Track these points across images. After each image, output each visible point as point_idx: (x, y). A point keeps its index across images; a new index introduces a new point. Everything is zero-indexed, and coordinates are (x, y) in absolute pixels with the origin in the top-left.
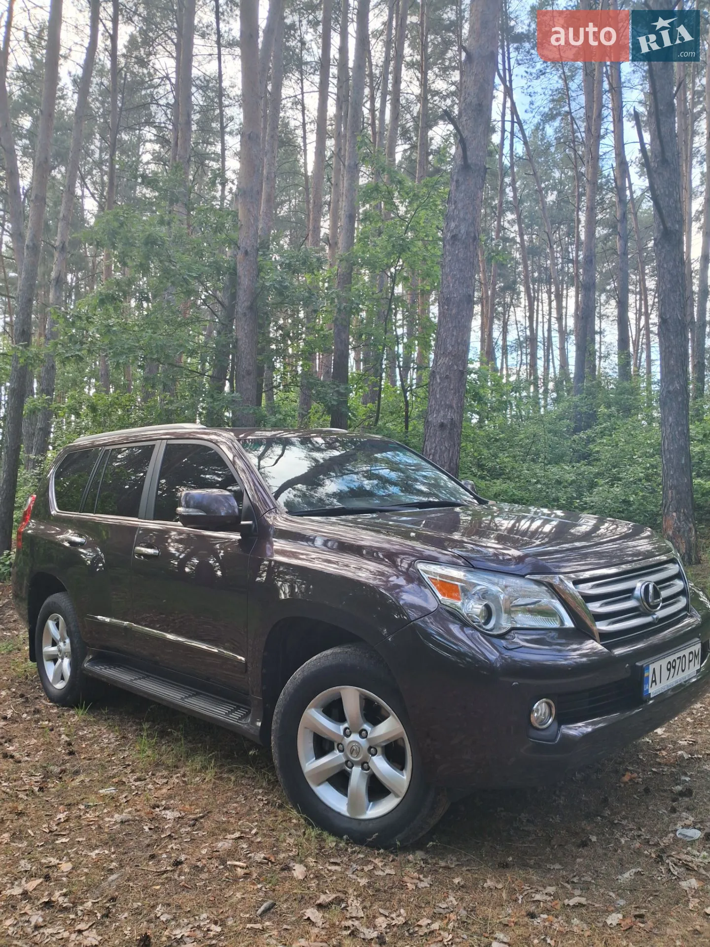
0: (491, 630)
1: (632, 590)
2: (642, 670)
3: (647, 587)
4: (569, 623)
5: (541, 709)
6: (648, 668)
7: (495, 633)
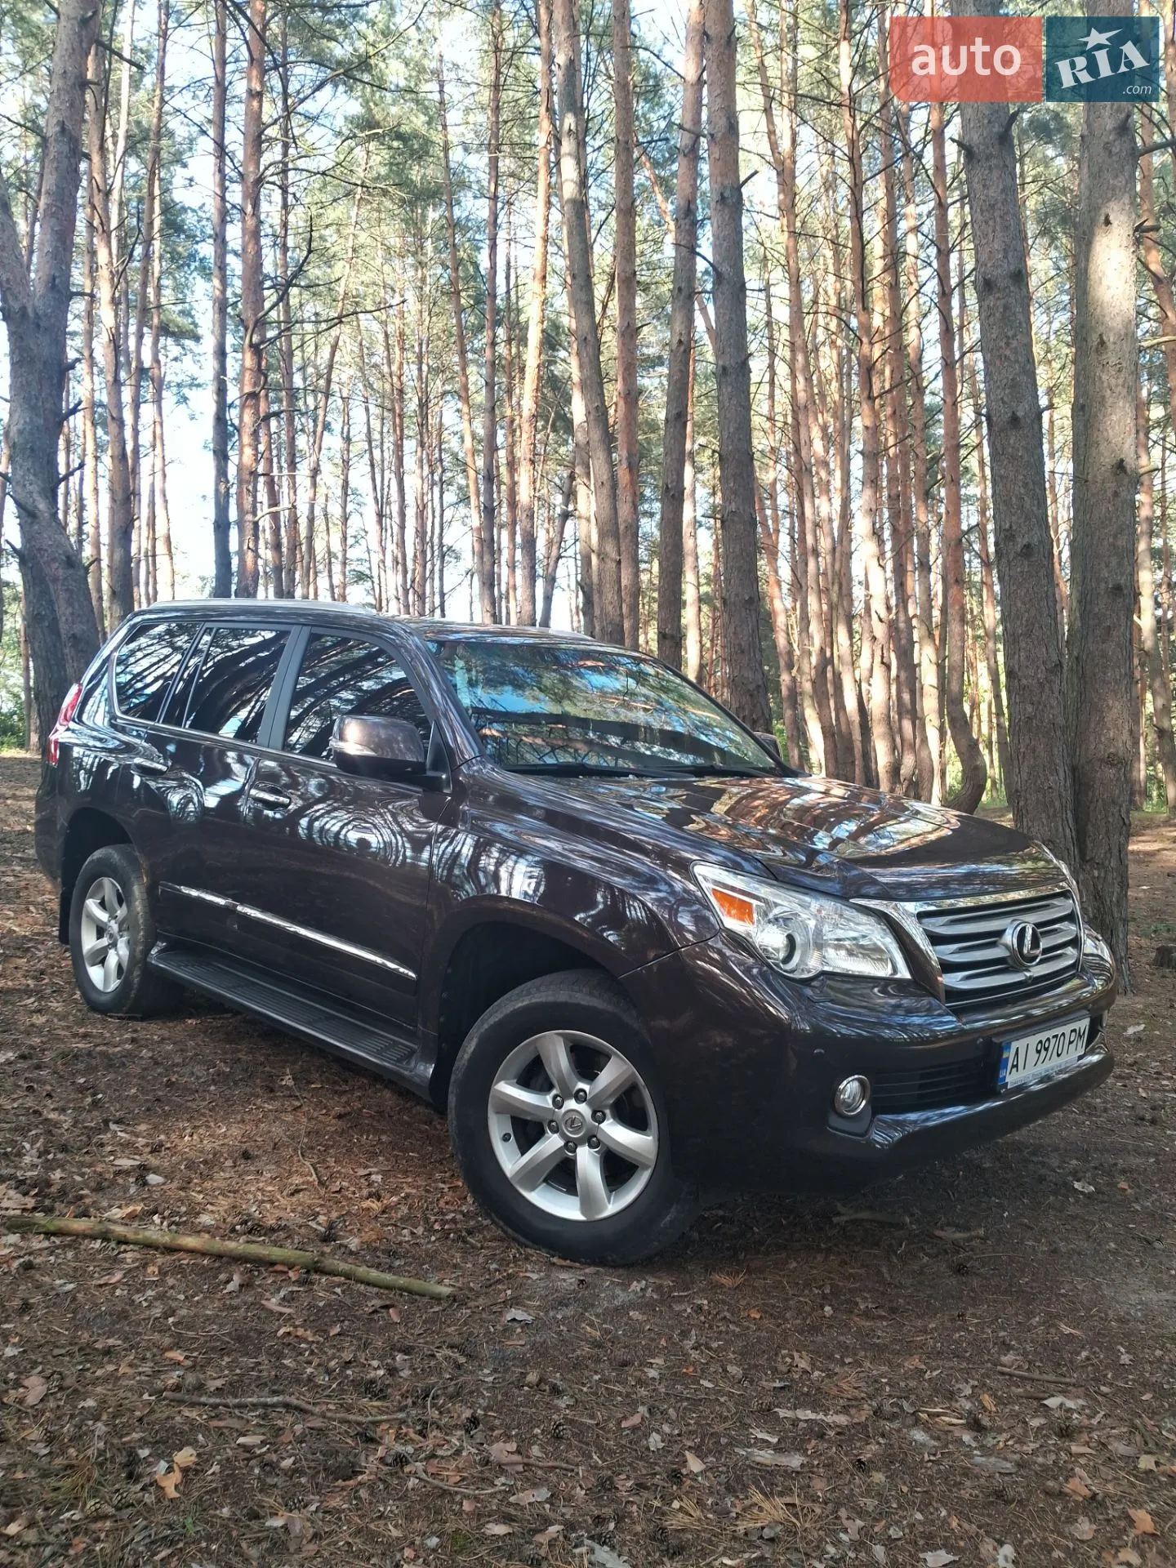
0: (792, 971)
1: (1000, 933)
2: (1001, 1049)
3: (1023, 931)
4: (904, 973)
5: (850, 1087)
6: (1009, 1046)
7: (796, 976)
